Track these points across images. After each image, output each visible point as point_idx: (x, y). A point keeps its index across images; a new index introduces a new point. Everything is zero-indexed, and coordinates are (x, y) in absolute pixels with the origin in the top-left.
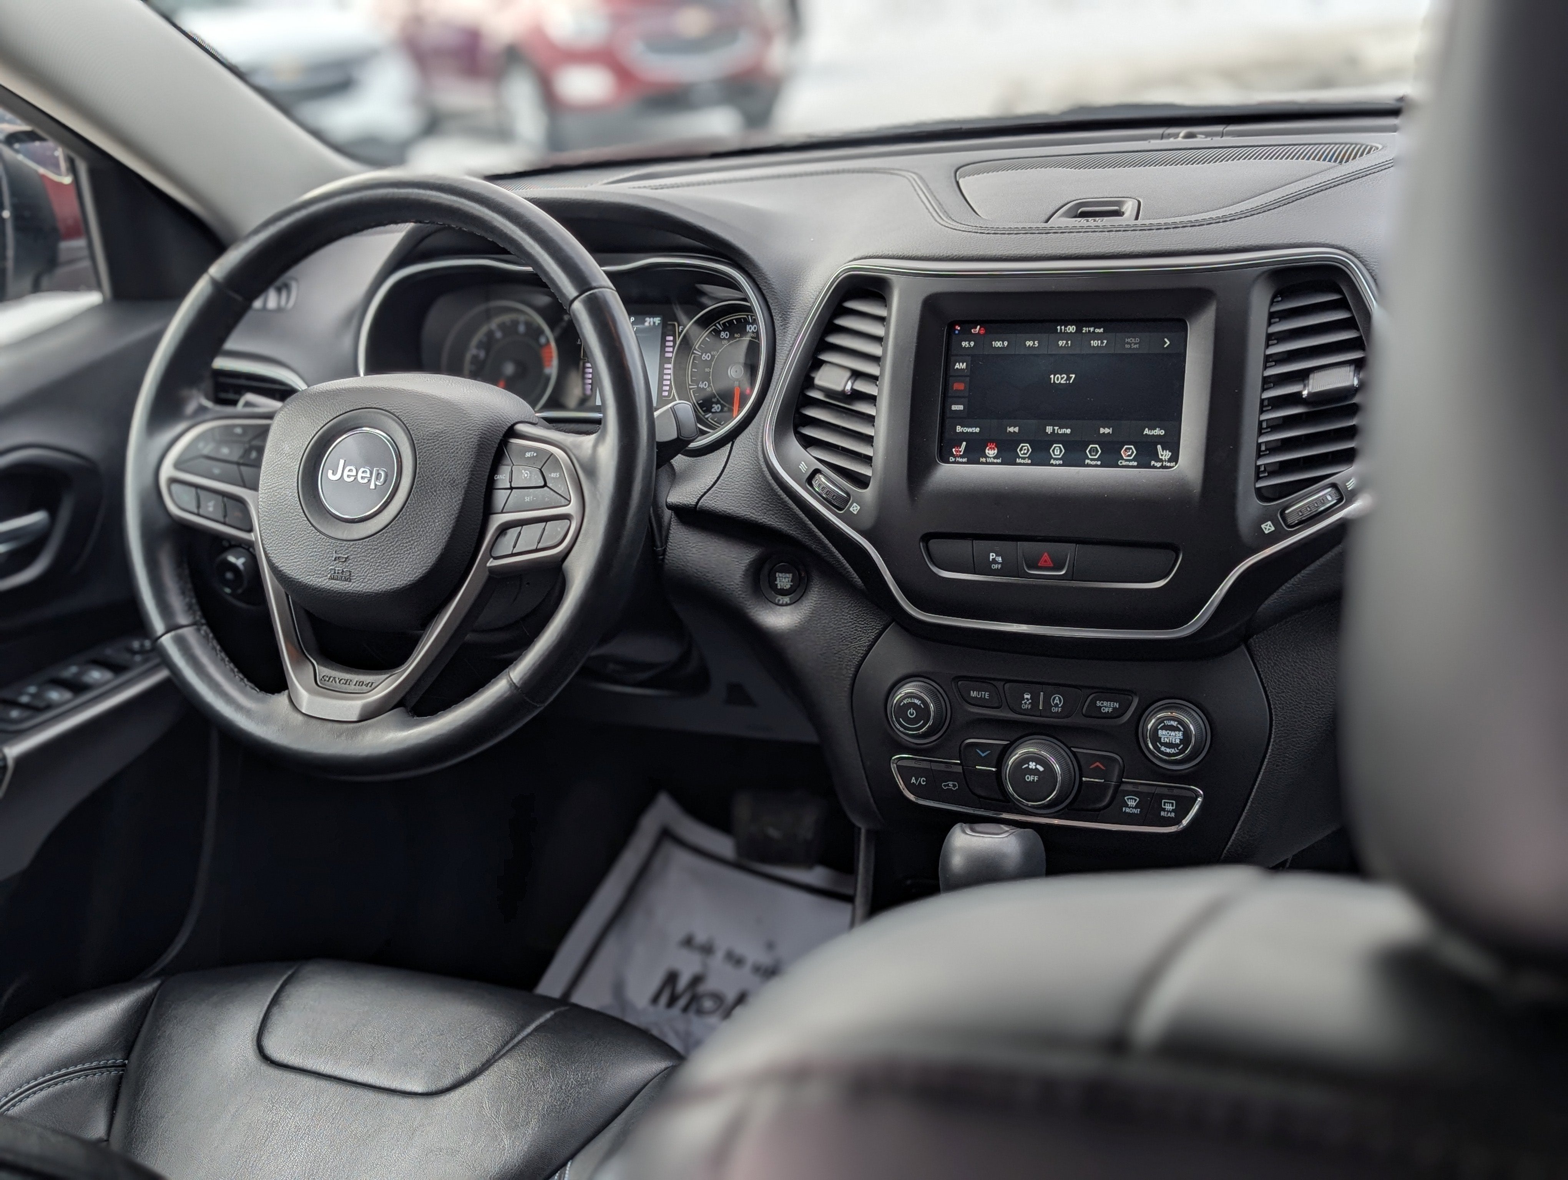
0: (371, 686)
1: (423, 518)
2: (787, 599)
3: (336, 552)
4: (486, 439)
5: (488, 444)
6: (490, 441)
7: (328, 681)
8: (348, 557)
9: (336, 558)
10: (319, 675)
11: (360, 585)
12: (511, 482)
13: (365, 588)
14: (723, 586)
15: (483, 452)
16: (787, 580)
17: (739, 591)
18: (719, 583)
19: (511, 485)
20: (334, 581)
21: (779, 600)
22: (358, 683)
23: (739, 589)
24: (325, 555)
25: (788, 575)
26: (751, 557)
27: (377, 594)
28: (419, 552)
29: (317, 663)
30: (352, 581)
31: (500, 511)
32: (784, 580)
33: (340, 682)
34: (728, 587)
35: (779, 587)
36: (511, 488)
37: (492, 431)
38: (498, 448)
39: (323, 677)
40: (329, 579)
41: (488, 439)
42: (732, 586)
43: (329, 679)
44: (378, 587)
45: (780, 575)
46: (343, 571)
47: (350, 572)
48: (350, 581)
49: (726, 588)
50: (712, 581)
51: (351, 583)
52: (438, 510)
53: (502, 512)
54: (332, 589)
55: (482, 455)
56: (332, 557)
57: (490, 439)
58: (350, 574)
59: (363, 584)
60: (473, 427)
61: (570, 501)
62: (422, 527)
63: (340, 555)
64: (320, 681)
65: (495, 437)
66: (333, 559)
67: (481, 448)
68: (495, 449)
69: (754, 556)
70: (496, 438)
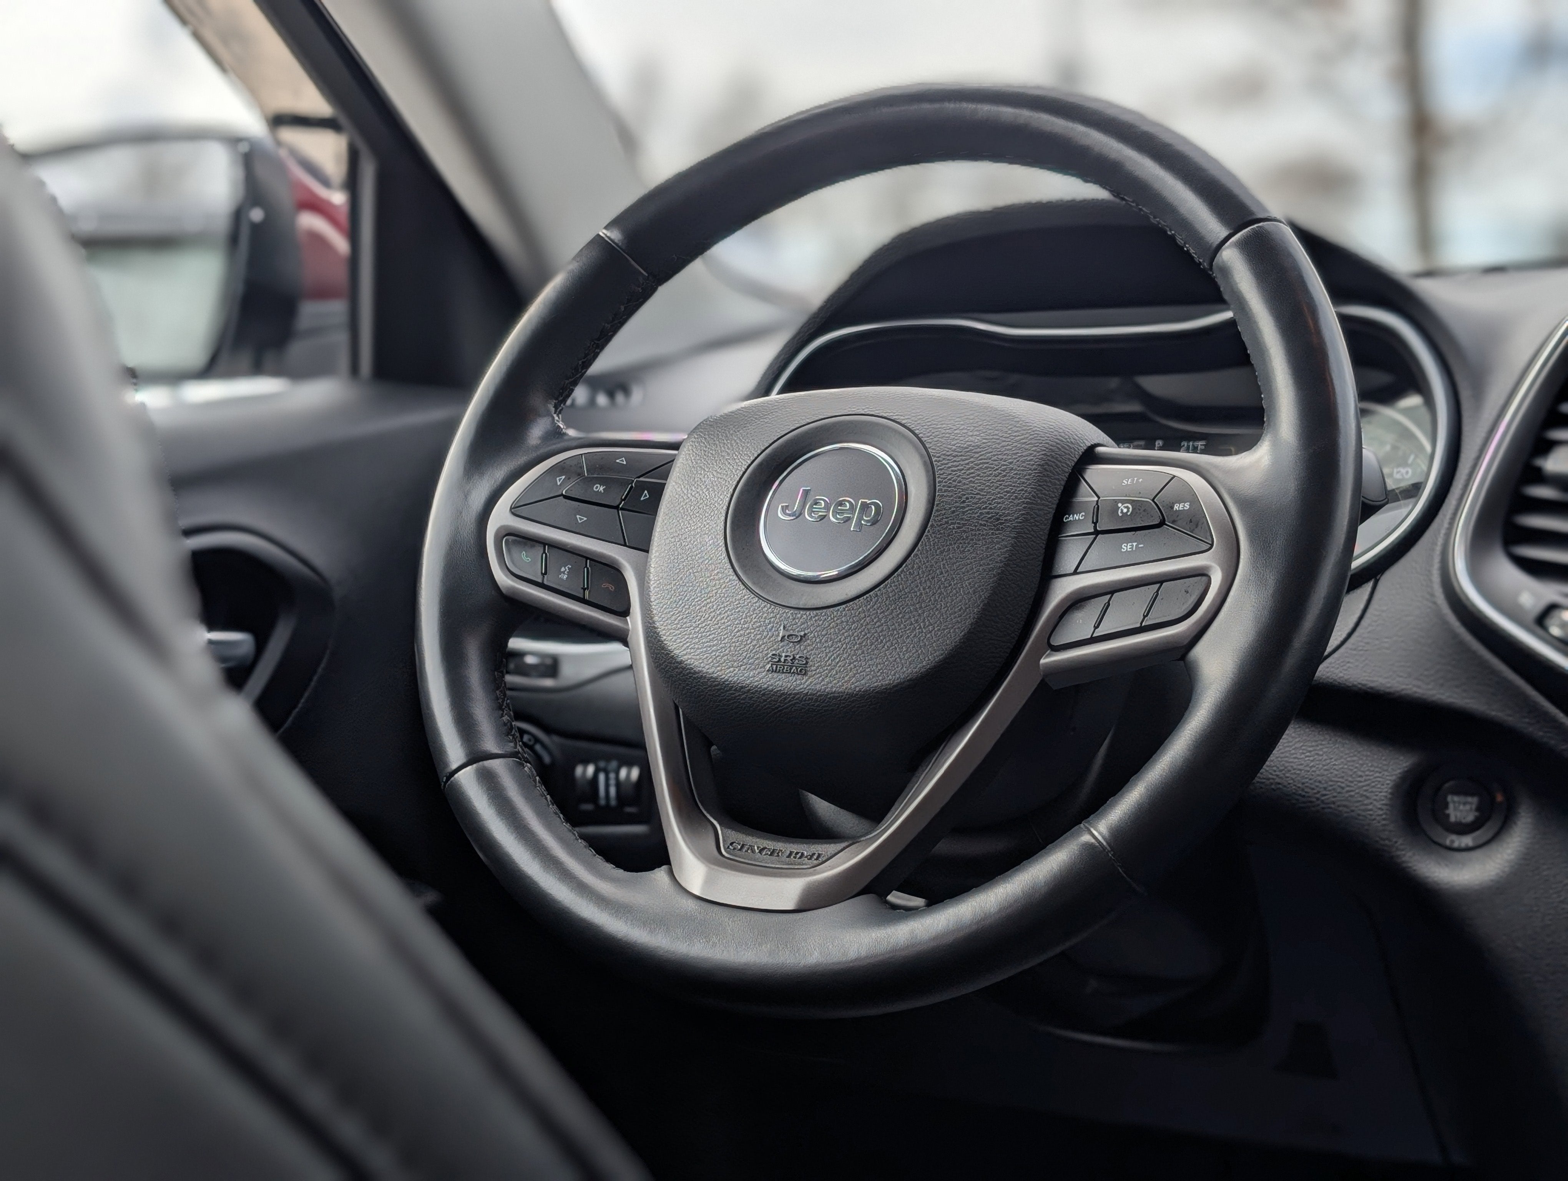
0: (817, 859)
1: (942, 573)
2: (1467, 841)
3: (784, 627)
4: (1053, 457)
5: (1056, 465)
6: (1060, 462)
7: (741, 849)
8: (805, 634)
9: (783, 637)
10: (724, 841)
11: (823, 680)
12: (1095, 524)
13: (830, 685)
14: (1353, 811)
15: (1048, 476)
16: (1468, 807)
17: (1384, 819)
18: (1345, 806)
19: (1095, 527)
20: (776, 675)
21: (1452, 842)
22: (794, 855)
23: (1384, 816)
24: (765, 633)
25: (1470, 799)
26: (1404, 765)
27: (851, 695)
28: (931, 628)
29: (720, 825)
30: (809, 673)
31: (1072, 570)
32: (1461, 807)
33: (760, 852)
34: (1363, 813)
35: (1453, 819)
36: (1097, 533)
37: (1063, 447)
38: (1070, 475)
39: (732, 844)
40: (768, 671)
41: (1056, 459)
42: (1371, 812)
43: (743, 846)
44: (853, 683)
45: (1456, 798)
46: (794, 658)
47: (807, 658)
48: (805, 674)
49: (1359, 815)
50: (1334, 803)
51: (805, 678)
52: (968, 561)
53: (1075, 572)
54: (771, 688)
55: (1046, 481)
56: (778, 635)
57: (1060, 459)
58: (807, 663)
59: (827, 680)
60: (1031, 439)
61: (1212, 545)
62: (939, 588)
63: (791, 632)
64: (725, 851)
65: (1067, 456)
66: (780, 639)
67: (1045, 469)
68: (1067, 475)
69: (1408, 764)
70: (1069, 459)
